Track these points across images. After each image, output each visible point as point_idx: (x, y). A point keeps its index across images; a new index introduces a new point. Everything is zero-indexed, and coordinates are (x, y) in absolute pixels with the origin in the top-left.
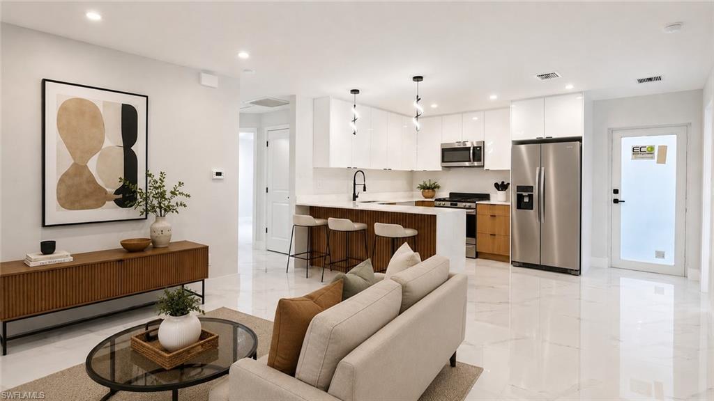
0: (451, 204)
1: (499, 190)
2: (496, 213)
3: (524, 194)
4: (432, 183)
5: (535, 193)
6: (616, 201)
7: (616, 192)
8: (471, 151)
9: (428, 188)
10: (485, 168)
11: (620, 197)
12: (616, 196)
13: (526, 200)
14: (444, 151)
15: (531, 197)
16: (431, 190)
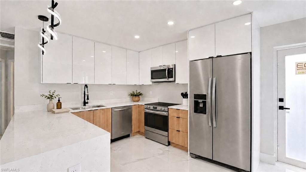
0: (154, 107)
1: (184, 98)
2: (180, 115)
3: (200, 101)
4: (137, 92)
5: (208, 100)
6: (281, 108)
7: (281, 100)
8: (167, 71)
9: (136, 96)
10: (176, 82)
11: (286, 104)
12: (281, 104)
13: (201, 105)
14: (153, 72)
15: (204, 103)
16: (137, 97)
